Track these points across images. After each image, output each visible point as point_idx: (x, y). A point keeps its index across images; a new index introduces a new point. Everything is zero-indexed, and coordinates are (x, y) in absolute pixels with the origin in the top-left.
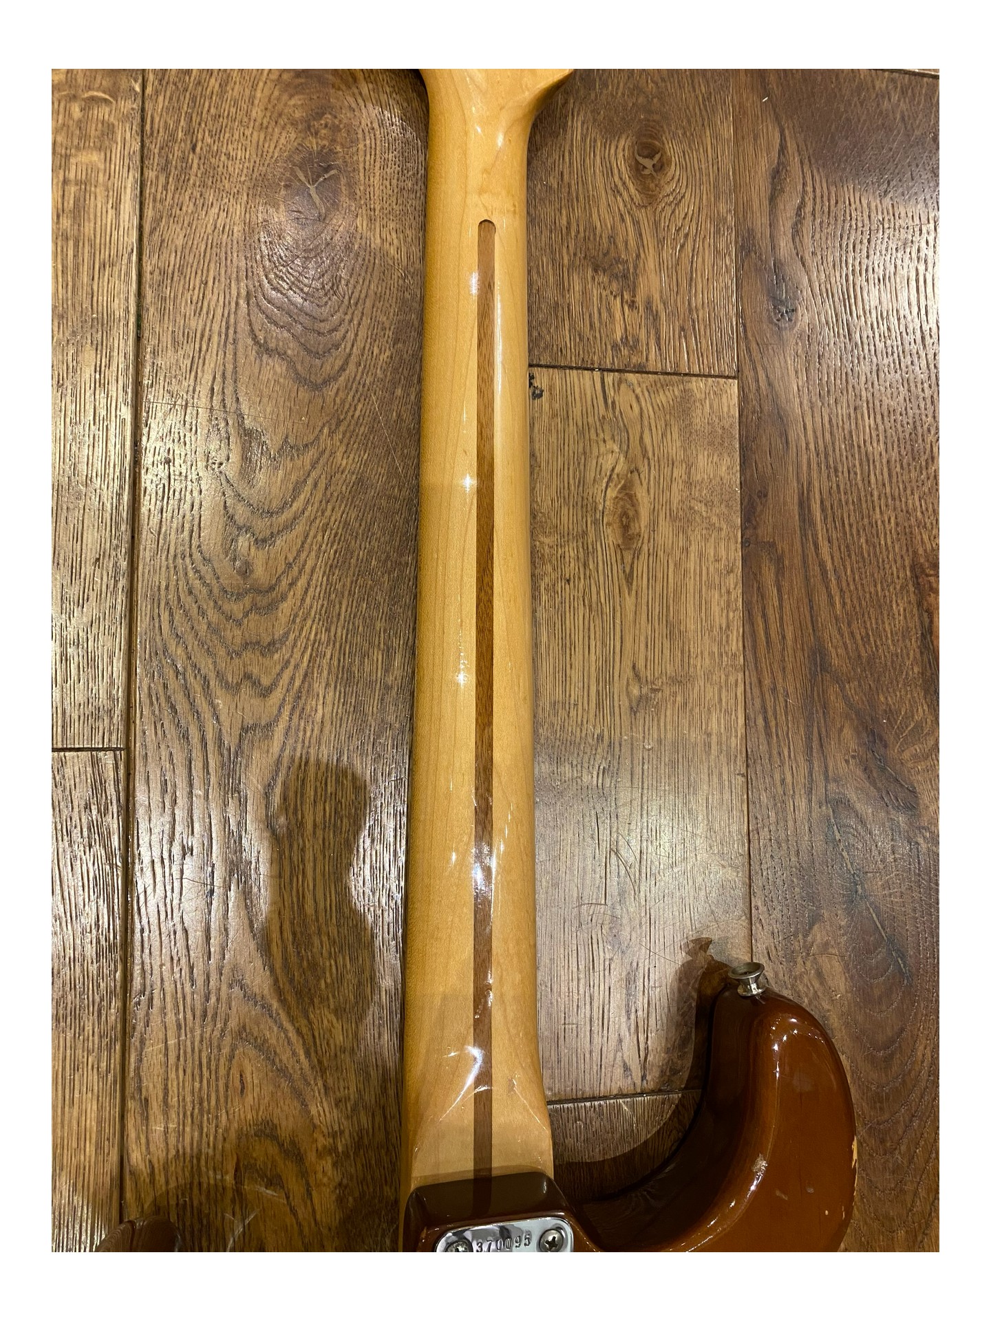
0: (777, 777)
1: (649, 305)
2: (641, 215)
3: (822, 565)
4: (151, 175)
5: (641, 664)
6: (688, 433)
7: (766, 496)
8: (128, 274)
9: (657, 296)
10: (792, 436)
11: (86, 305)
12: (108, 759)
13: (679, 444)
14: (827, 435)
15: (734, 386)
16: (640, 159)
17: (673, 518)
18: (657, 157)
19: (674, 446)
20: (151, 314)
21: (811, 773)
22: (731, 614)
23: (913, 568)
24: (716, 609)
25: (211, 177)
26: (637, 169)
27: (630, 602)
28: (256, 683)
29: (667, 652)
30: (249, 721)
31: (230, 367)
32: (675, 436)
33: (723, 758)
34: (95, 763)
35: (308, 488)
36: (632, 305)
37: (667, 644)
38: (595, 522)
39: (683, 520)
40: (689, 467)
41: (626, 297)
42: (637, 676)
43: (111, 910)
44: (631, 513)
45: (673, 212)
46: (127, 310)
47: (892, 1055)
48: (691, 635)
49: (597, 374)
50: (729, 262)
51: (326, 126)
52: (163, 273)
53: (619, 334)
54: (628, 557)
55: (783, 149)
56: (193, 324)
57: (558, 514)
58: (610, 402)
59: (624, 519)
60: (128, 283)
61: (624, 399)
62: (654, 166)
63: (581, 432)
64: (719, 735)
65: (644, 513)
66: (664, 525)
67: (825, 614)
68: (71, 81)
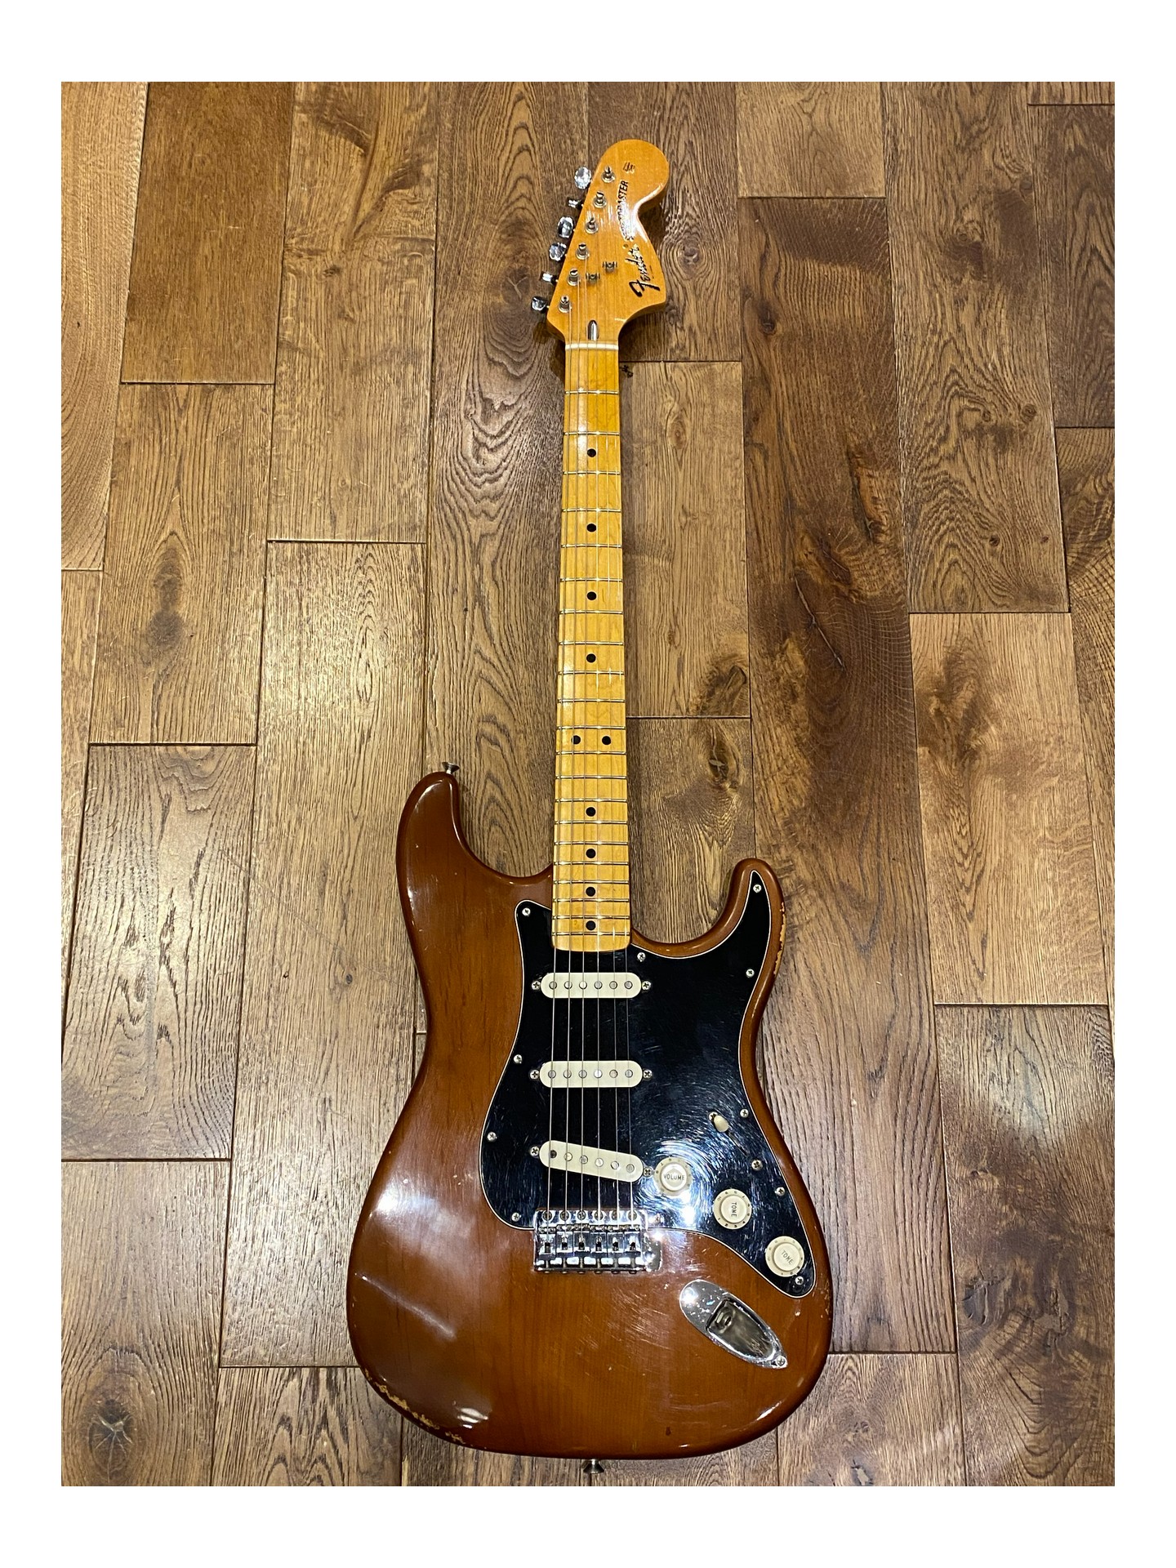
0: (765, 562)
1: (690, 329)
3: (791, 452)
4: (439, 286)
5: (687, 505)
6: (712, 388)
7: (757, 420)
8: (428, 331)
9: (695, 324)
10: (773, 389)
11: (410, 346)
12: (418, 548)
13: (707, 396)
14: (794, 386)
15: (739, 367)
17: (705, 433)
19: (705, 397)
20: (439, 349)
21: (784, 562)
22: (738, 480)
23: (847, 453)
24: (729, 478)
25: (467, 285)
27: (681, 475)
28: (487, 515)
29: (701, 500)
30: (484, 532)
31: (476, 371)
32: (706, 392)
33: (733, 553)
34: (413, 549)
36: (682, 329)
37: (701, 496)
38: (661, 436)
39: (710, 434)
42: (685, 512)
43: (419, 616)
44: (681, 431)
45: (704, 280)
46: (428, 348)
47: (835, 707)
48: (715, 490)
49: (662, 364)
50: (736, 304)
52: (445, 330)
53: (674, 344)
54: (680, 452)
55: (767, 244)
56: (458, 352)
57: (641, 433)
58: (669, 377)
59: (677, 434)
60: (428, 335)
61: (676, 375)
63: (654, 393)
64: (731, 541)
65: (689, 431)
66: (699, 436)
67: (793, 479)
68: (403, 248)
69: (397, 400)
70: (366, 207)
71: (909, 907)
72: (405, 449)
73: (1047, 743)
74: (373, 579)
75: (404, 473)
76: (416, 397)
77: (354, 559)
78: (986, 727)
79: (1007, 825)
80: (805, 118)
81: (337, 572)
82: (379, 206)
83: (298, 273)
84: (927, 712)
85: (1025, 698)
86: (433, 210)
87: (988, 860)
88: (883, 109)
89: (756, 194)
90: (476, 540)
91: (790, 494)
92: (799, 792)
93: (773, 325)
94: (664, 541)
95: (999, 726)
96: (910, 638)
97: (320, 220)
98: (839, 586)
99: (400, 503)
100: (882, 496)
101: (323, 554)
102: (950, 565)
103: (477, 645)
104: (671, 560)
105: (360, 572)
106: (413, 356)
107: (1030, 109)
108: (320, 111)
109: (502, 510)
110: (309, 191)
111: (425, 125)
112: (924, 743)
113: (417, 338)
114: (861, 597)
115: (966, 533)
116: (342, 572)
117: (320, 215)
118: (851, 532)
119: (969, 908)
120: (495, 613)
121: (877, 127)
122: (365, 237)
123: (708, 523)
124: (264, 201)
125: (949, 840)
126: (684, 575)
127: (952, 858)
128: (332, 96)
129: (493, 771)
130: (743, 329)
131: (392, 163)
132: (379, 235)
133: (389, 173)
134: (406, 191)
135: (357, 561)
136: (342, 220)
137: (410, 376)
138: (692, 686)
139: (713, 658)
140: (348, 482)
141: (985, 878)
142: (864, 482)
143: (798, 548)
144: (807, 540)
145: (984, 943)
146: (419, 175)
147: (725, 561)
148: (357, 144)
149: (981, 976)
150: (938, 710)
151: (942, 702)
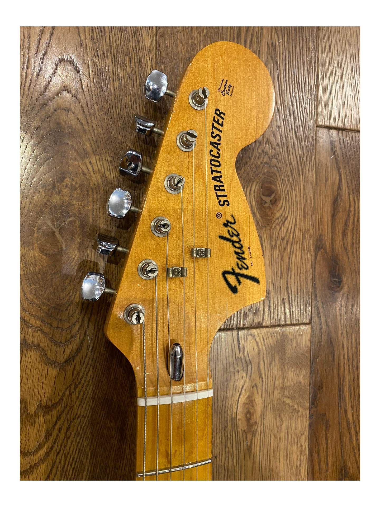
3: (348, 421)
6: (284, 360)
7: (322, 388)
10: (337, 352)
13: (278, 366)
15: (308, 329)
16: (263, 197)
17: (274, 409)
18: (273, 195)
22: (302, 458)
24: (295, 456)
26: (261, 204)
32: (277, 362)
35: (55, 433)
39: (280, 410)
40: (284, 379)
44: (252, 411)
45: (281, 228)
49: (235, 332)
50: (309, 257)
51: (67, 186)
54: (249, 437)
55: (340, 185)
58: (242, 347)
59: (248, 415)
62: (271, 201)
63: (225, 369)
65: (259, 409)
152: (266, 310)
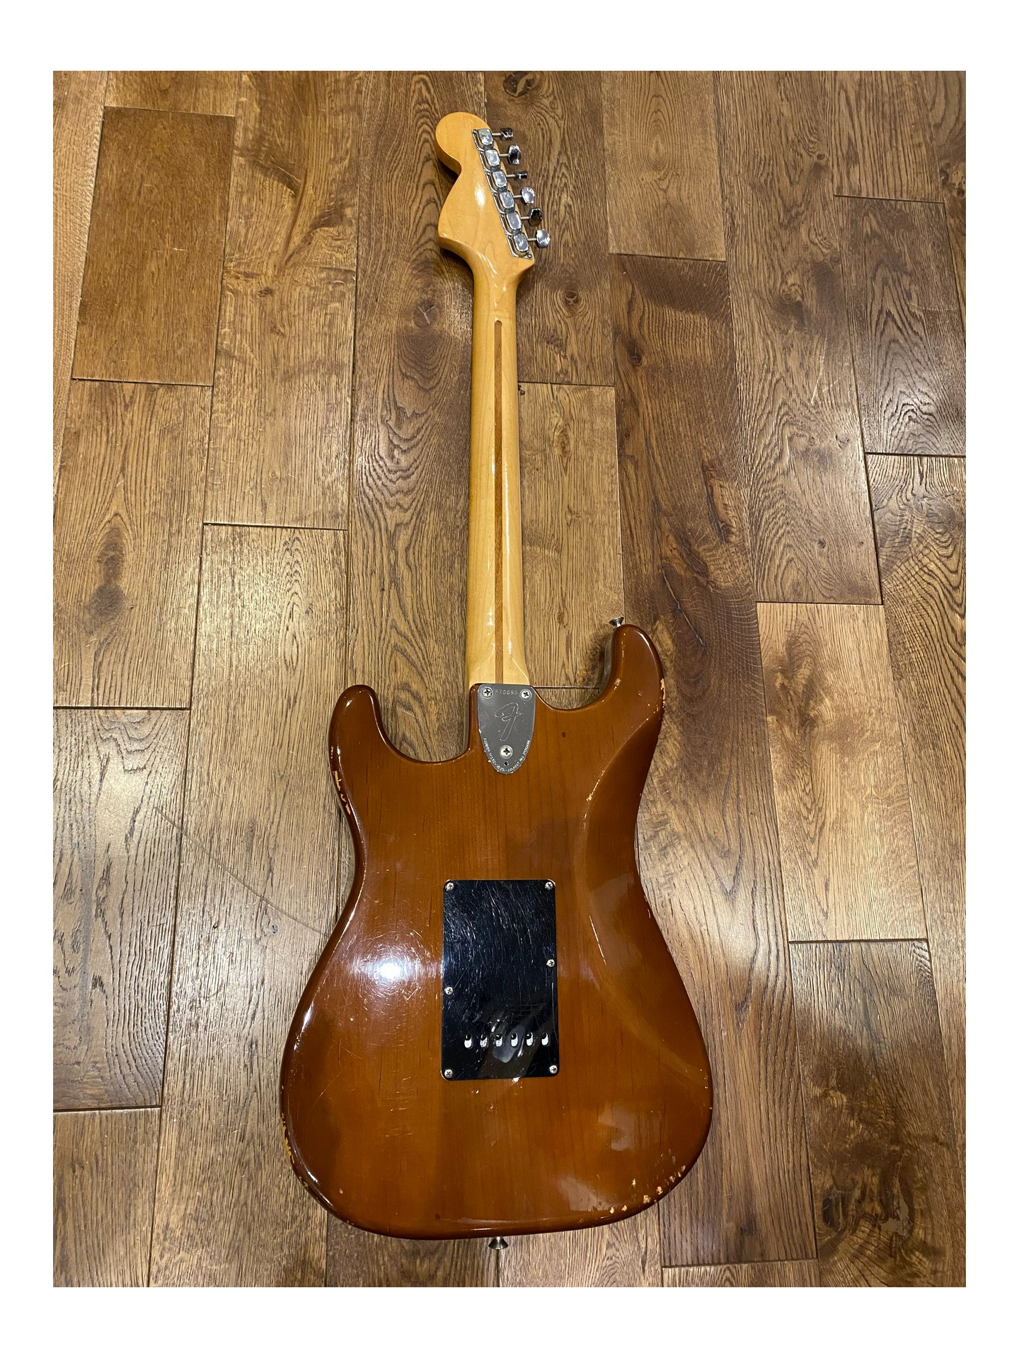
0: (637, 556)
1: (572, 357)
2: (568, 320)
3: (656, 465)
4: (359, 310)
5: (572, 505)
6: (591, 408)
7: (629, 436)
8: (350, 347)
9: (576, 354)
10: (641, 411)
11: (333, 359)
12: (341, 534)
13: (587, 414)
14: (658, 410)
15: (612, 392)
16: (568, 299)
17: (585, 444)
18: (576, 297)
19: (585, 415)
20: (359, 363)
21: (653, 555)
22: (614, 485)
23: (702, 466)
24: (607, 483)
25: (383, 310)
26: (566, 303)
27: (566, 479)
28: (401, 507)
29: (583, 501)
30: (399, 522)
31: (391, 383)
32: (586, 410)
33: (611, 547)
34: (335, 535)
35: (423, 431)
36: (565, 357)
37: (583, 497)
38: (550, 446)
39: (590, 445)
40: (592, 423)
41: (562, 353)
43: (341, 595)
44: (566, 442)
45: (583, 319)
46: (349, 361)
47: (698, 681)
48: (595, 493)
49: (549, 385)
50: (610, 338)
52: (364, 347)
53: (559, 369)
54: (565, 460)
55: (633, 293)
56: (376, 366)
57: (532, 442)
58: (555, 396)
59: (563, 444)
60: (350, 351)
61: (561, 395)
62: (574, 301)
63: (543, 409)
64: (609, 537)
65: (572, 443)
66: (581, 447)
67: (658, 487)
68: (328, 277)
69: (322, 405)
70: (297, 240)
71: (765, 855)
72: (330, 447)
73: (870, 714)
74: (300, 560)
75: (328, 468)
76: (338, 403)
77: (283, 542)
78: (822, 700)
79: (842, 784)
80: (661, 193)
81: (267, 553)
82: (307, 240)
83: (235, 292)
84: (775, 687)
85: (851, 676)
86: (354, 247)
87: (828, 814)
88: (723, 191)
89: (623, 252)
90: (391, 528)
91: (657, 499)
92: (671, 754)
93: (640, 359)
94: (553, 535)
95: (832, 699)
96: (757, 623)
97: (256, 248)
98: (699, 577)
99: (324, 494)
100: (731, 503)
101: (254, 536)
102: (787, 562)
103: (393, 620)
104: (559, 551)
105: (288, 553)
106: (336, 368)
107: (837, 198)
108: (256, 156)
109: (414, 504)
110: (246, 223)
111: (347, 174)
112: (773, 712)
113: (340, 353)
114: (716, 587)
115: (800, 536)
116: (271, 554)
117: (255, 245)
118: (706, 533)
119: (814, 856)
120: (409, 594)
121: (718, 204)
122: (294, 265)
123: (590, 521)
124: (205, 229)
125: (796, 797)
126: (570, 564)
127: (799, 813)
128: (267, 144)
129: (408, 735)
130: (615, 360)
131: (318, 205)
132: (307, 264)
133: (316, 213)
134: (331, 229)
135: (285, 543)
136: (275, 249)
137: (334, 384)
138: (578, 660)
139: (596, 635)
140: (278, 474)
141: (827, 828)
142: (717, 490)
143: (664, 545)
144: (671, 538)
145: (827, 885)
146: (342, 216)
147: (605, 554)
148: (289, 186)
149: (826, 915)
150: (782, 685)
151: (786, 677)
152: (574, 372)
